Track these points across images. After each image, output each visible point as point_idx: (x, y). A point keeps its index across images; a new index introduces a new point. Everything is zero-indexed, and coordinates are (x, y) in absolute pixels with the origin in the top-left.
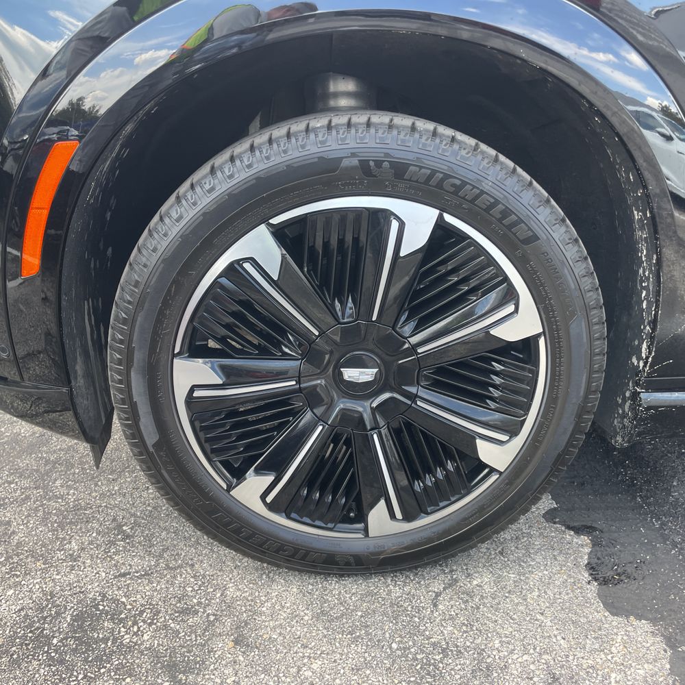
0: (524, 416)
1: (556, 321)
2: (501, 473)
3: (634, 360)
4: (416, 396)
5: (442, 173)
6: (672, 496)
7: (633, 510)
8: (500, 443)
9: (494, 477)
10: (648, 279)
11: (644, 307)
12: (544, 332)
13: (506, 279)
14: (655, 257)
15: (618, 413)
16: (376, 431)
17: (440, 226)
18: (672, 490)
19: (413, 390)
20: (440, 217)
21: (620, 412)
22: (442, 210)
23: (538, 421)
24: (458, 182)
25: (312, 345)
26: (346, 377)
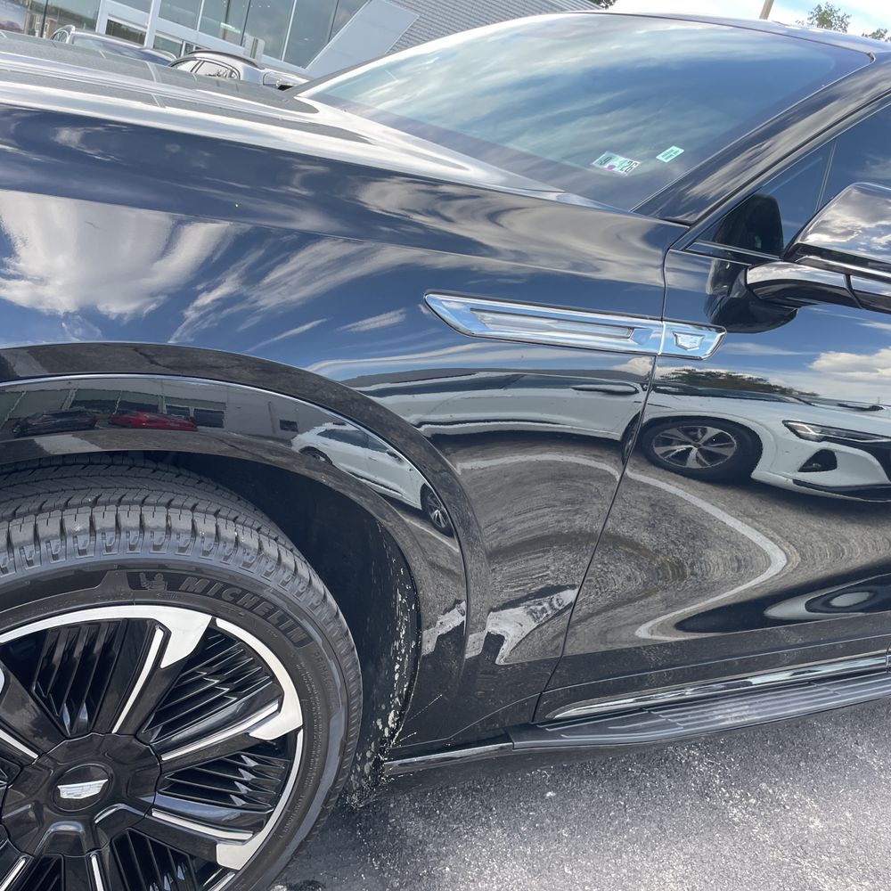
0: (271, 808)
1: (318, 716)
2: (236, 872)
3: (379, 723)
4: (153, 806)
5: (222, 582)
6: (390, 824)
7: (354, 849)
8: (243, 841)
9: (230, 877)
10: (404, 657)
11: (396, 679)
12: (303, 726)
13: (273, 677)
14: (414, 643)
15: (356, 770)
16: (94, 852)
17: (211, 630)
18: (390, 815)
19: (149, 800)
20: (213, 622)
21: (359, 769)
22: (215, 615)
23: (284, 812)
24: (238, 591)
25: (25, 769)
26: (64, 795)
